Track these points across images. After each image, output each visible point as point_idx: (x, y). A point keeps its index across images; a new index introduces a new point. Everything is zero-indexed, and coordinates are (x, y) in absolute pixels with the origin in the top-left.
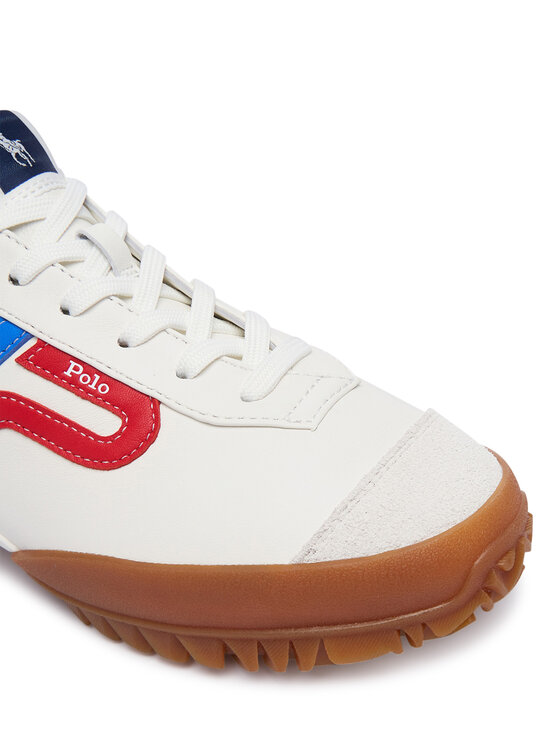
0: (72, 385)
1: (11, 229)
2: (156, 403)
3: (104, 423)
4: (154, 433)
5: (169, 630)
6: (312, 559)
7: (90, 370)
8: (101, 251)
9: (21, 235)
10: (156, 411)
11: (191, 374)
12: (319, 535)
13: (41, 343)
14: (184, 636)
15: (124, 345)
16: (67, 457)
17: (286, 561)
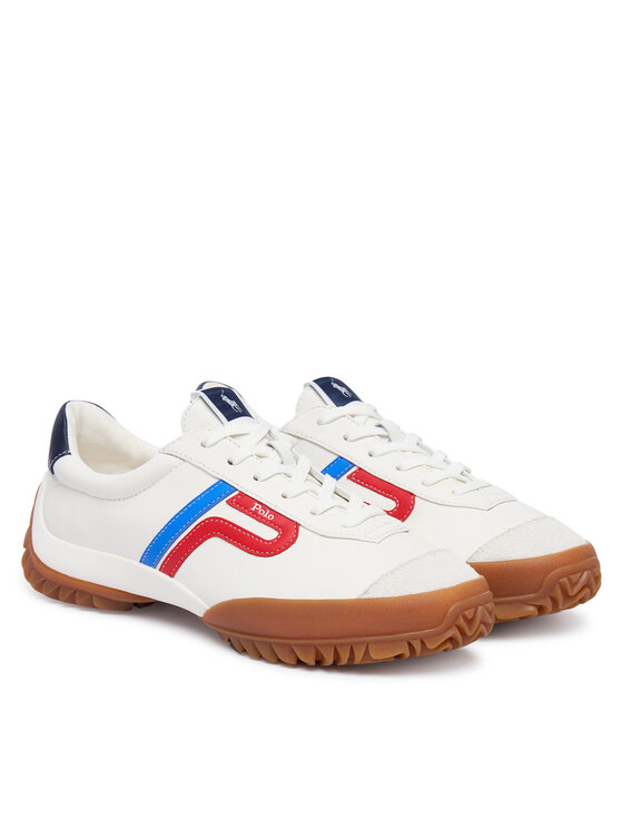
0: (255, 515)
1: (233, 436)
2: (298, 525)
3: (269, 534)
4: (294, 540)
5: (287, 641)
6: (366, 597)
7: (265, 507)
8: (278, 453)
9: (237, 440)
10: (297, 529)
11: (318, 513)
12: (371, 586)
13: (241, 493)
14: (296, 645)
15: (284, 497)
16: (239, 547)
17: (354, 597)
